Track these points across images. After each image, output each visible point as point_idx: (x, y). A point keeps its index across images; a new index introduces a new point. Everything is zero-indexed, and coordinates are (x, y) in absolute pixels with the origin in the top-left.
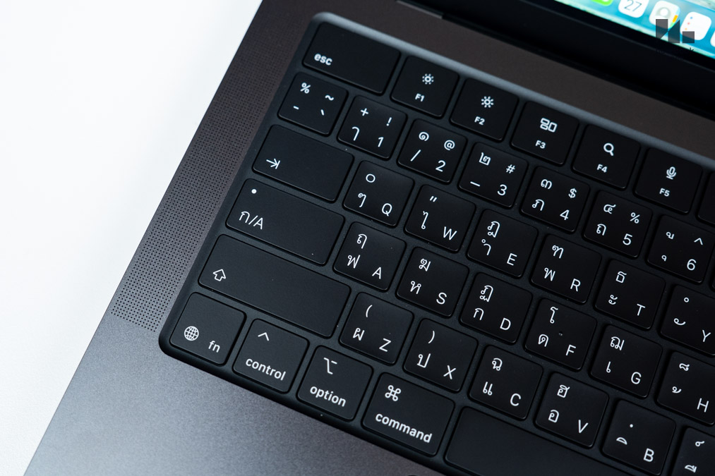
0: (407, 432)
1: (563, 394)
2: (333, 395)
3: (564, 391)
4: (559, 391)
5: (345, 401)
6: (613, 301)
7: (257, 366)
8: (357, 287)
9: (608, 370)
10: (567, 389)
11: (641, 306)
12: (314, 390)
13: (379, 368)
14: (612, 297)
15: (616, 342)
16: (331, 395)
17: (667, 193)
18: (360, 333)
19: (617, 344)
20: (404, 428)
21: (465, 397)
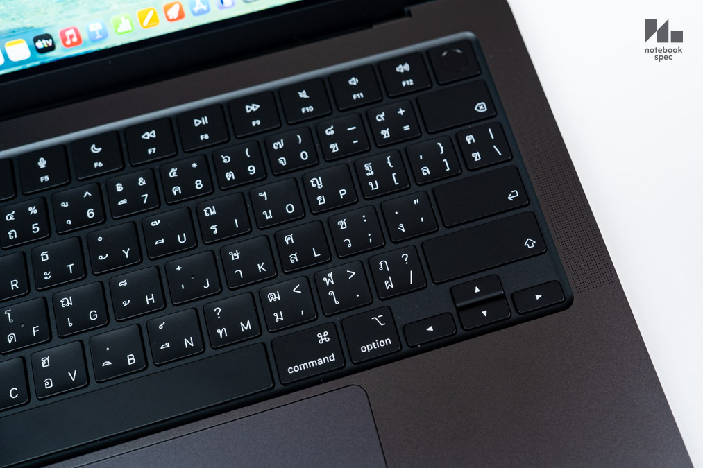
1: (47, 364)
3: (46, 361)
4: (43, 364)
6: (48, 276)
9: (70, 324)
10: (47, 359)
11: (70, 266)
14: (46, 274)
15: (65, 302)
17: (47, 178)
19: (67, 303)
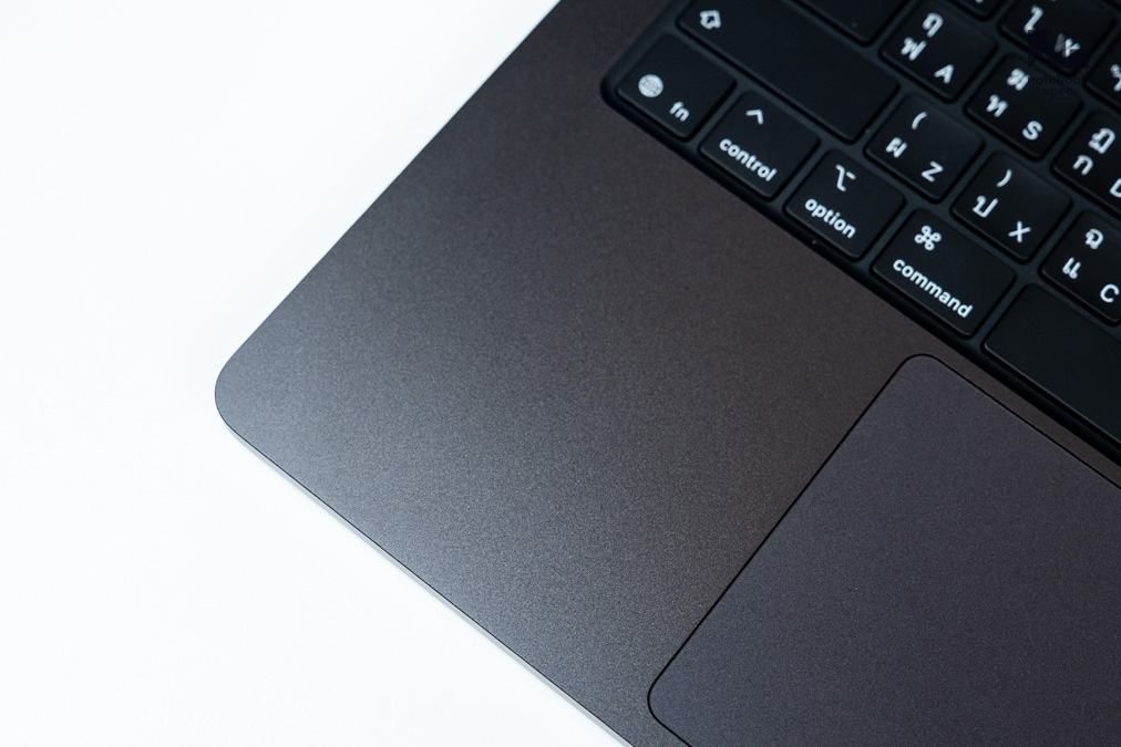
0: (936, 295)
2: (839, 218)
5: (853, 231)
7: (735, 151)
8: (908, 87)
12: (811, 205)
13: (915, 201)
16: (834, 218)
18: (899, 147)
20: (934, 288)
21: (1034, 272)
